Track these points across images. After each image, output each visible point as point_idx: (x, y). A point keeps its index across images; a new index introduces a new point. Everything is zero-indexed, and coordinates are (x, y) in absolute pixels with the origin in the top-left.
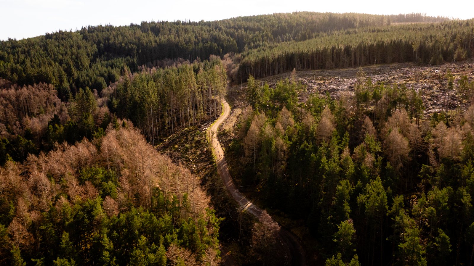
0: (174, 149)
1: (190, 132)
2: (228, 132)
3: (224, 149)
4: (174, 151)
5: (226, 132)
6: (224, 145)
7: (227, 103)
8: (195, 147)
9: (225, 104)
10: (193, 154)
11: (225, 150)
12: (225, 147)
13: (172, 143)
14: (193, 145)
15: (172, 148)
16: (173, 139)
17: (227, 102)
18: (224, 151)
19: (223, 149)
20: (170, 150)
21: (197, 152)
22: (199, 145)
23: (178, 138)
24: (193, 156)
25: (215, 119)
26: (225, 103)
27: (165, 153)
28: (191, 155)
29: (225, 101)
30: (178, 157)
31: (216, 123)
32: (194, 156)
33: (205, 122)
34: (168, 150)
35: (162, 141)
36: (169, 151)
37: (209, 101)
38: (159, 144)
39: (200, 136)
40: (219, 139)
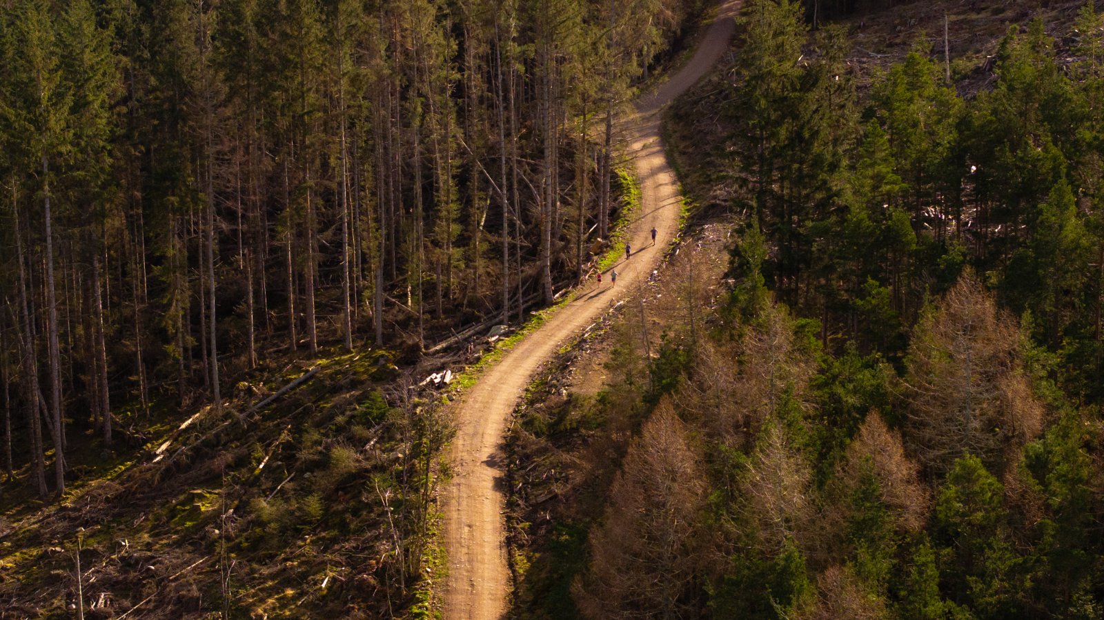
0: (183, 520)
1: (336, 390)
2: (584, 422)
3: (522, 565)
4: (178, 544)
5: (575, 414)
6: (532, 531)
7: (664, 177)
8: (324, 524)
9: (649, 183)
10: (289, 583)
11: (529, 573)
12: (534, 546)
13: (188, 468)
14: (314, 505)
15: (173, 513)
16: (206, 443)
17: (671, 164)
18: (514, 579)
19: (511, 565)
20: (156, 533)
21: (321, 567)
22: (356, 513)
23: (238, 434)
24: (284, 601)
25: (544, 303)
26: (654, 172)
27: (116, 547)
28: (270, 592)
29: (658, 161)
30: (180, 600)
31: (537, 336)
32: (295, 598)
33: (467, 321)
34: (139, 530)
35: (130, 447)
36: (146, 537)
37: (540, 153)
38: (102, 473)
39: (381, 440)
40: (510, 476)
